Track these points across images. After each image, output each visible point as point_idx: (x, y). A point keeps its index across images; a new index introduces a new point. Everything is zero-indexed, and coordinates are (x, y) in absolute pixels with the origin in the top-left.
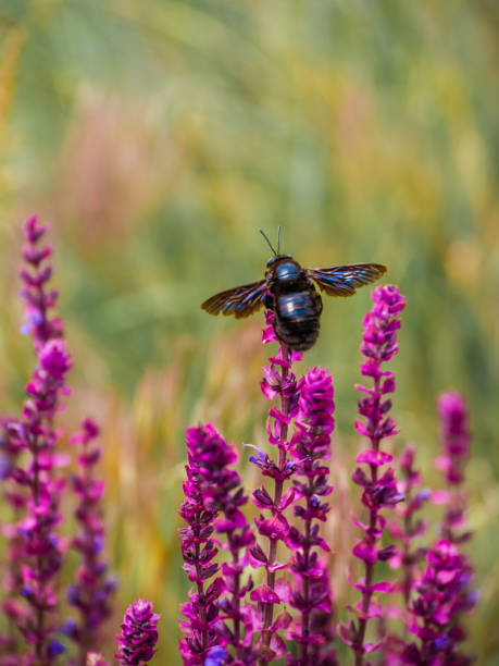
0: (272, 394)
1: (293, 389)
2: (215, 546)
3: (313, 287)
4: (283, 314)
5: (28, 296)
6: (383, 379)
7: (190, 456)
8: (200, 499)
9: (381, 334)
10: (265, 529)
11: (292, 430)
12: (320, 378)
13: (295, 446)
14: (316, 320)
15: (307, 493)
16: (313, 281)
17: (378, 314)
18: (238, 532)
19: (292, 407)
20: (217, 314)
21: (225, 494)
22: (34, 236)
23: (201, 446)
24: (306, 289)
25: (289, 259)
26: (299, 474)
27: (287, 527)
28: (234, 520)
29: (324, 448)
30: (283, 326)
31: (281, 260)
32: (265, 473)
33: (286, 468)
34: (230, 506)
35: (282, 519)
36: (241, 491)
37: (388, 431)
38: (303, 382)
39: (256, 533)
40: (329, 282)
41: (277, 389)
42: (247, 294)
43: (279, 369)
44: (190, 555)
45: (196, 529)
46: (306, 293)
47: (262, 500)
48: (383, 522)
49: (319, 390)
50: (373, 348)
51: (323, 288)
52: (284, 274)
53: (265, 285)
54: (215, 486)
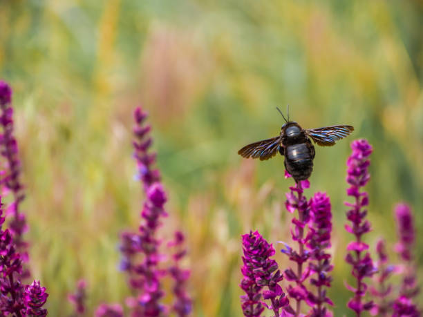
0: (292, 209)
1: (305, 206)
2: (262, 306)
3: (309, 141)
4: (290, 157)
5: (137, 157)
6: (361, 198)
7: (244, 250)
8: (252, 277)
9: (358, 170)
10: (293, 294)
11: (306, 232)
12: (322, 198)
13: (309, 241)
14: (311, 161)
15: (318, 270)
16: (309, 137)
17: (356, 157)
18: (278, 298)
19: (305, 217)
20: (248, 157)
21: (268, 275)
22: (140, 118)
23: (252, 246)
24: (305, 142)
25: (295, 124)
26: (313, 259)
27: (307, 292)
28: (275, 291)
29: (326, 242)
30: (290, 164)
31: (289, 124)
32: (291, 259)
33: (304, 255)
34: (272, 282)
35: (303, 287)
36: (278, 272)
37: (366, 229)
38: (311, 201)
39: (289, 298)
40: (319, 137)
41: (296, 206)
42: (268, 145)
43: (296, 193)
44: (247, 312)
45: (251, 295)
46: (304, 144)
47: (290, 276)
48: (365, 287)
49: (322, 206)
50: (354, 178)
51: (316, 141)
52: (291, 133)
53: (279, 140)
54: (261, 269)
